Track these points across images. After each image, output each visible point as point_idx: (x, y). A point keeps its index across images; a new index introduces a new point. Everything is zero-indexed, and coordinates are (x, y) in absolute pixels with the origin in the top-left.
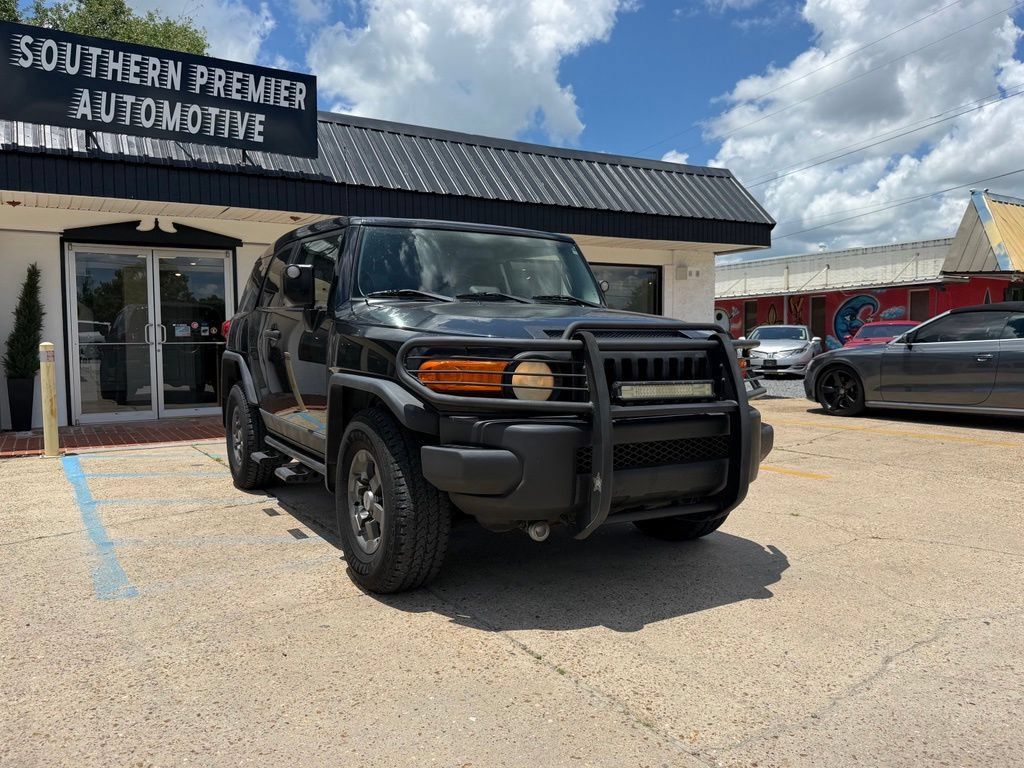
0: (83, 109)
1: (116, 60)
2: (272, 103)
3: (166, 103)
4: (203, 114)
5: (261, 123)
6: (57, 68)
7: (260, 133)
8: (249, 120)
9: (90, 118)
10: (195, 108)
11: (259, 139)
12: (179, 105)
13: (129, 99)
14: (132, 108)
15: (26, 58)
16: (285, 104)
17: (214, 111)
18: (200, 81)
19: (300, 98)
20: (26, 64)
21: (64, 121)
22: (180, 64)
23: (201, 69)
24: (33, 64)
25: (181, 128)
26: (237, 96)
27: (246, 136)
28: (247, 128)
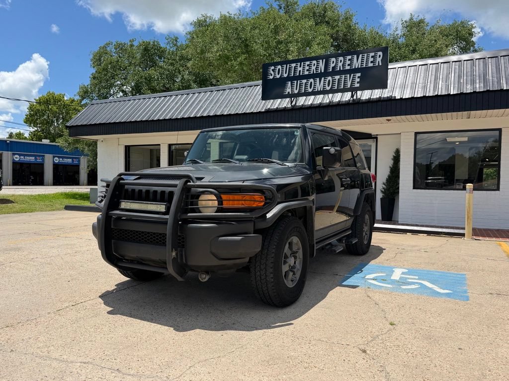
0: (288, 90)
1: (300, 66)
2: (364, 66)
3: (318, 79)
4: (333, 80)
5: (359, 77)
6: (281, 76)
7: (358, 83)
8: (353, 77)
9: (290, 93)
10: (330, 78)
11: (357, 85)
12: (323, 78)
13: (304, 81)
14: (305, 85)
15: (271, 75)
16: (370, 65)
17: (337, 77)
18: (332, 65)
19: (379, 60)
20: (271, 77)
21: (283, 96)
22: (324, 60)
23: (333, 59)
24: (274, 77)
25: (323, 89)
26: (348, 68)
27: (351, 85)
28: (352, 81)
